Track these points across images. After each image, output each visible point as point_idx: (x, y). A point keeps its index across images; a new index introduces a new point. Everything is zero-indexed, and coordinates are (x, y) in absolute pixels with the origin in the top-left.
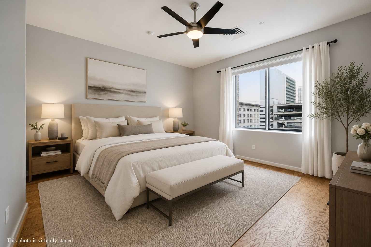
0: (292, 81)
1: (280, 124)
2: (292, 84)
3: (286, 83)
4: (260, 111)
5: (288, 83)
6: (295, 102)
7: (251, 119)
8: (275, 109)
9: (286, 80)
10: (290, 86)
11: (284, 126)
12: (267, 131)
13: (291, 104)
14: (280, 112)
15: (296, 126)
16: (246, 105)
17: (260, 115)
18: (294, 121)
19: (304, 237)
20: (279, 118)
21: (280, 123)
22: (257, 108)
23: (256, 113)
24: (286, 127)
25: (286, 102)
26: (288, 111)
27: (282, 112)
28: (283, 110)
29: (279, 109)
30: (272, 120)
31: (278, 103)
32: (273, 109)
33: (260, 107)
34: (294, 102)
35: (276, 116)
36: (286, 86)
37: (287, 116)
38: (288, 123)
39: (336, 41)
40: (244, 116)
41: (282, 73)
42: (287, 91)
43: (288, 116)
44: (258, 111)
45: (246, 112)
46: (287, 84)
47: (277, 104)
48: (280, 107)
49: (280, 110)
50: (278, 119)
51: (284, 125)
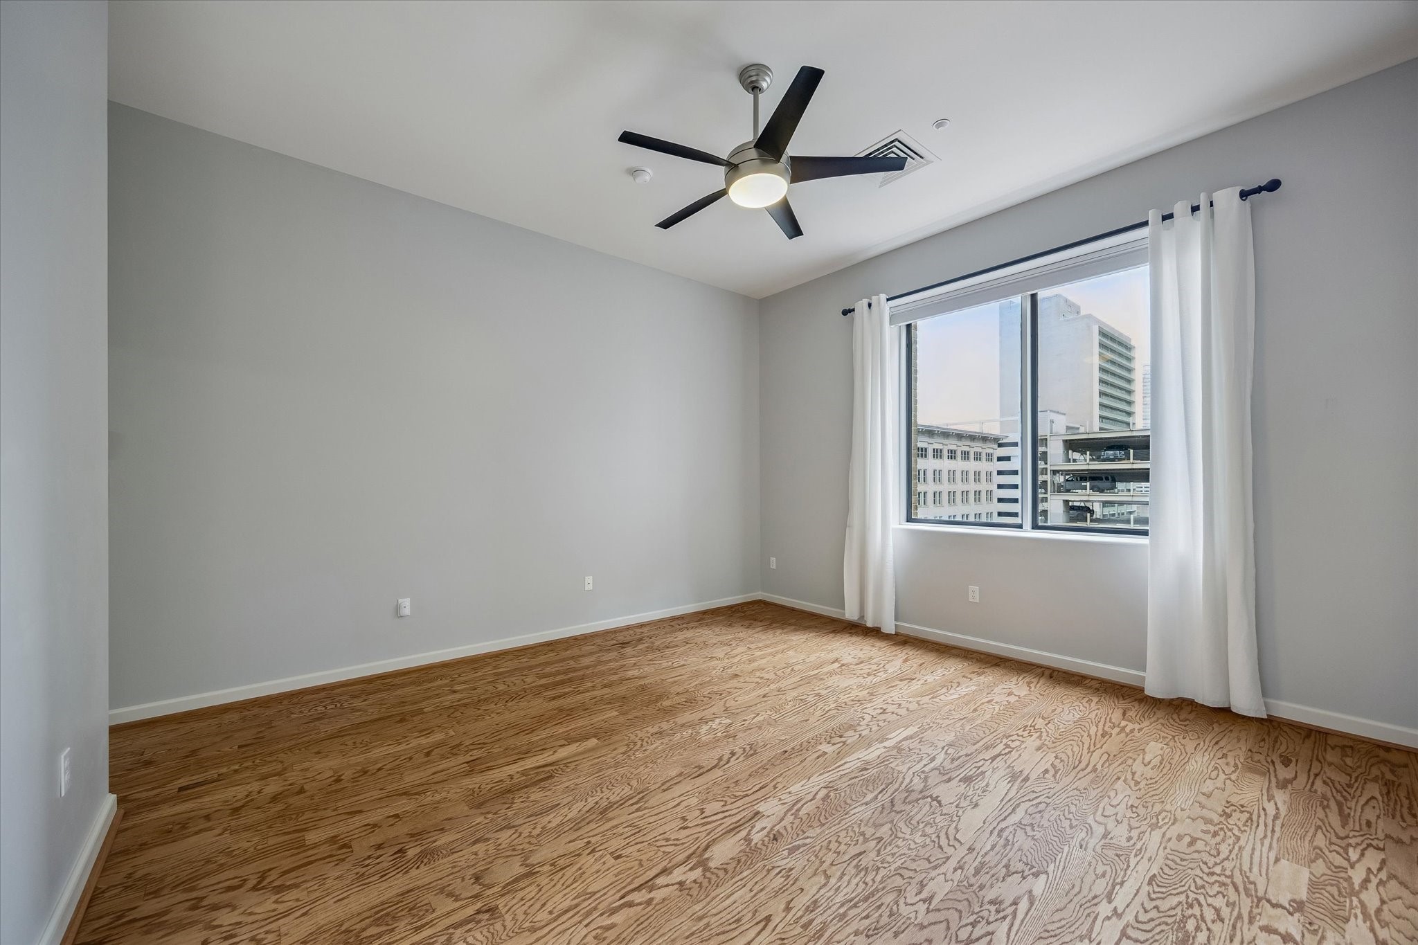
0: (1120, 344)
1: (1073, 508)
2: (1120, 355)
3: (1096, 349)
4: (1000, 459)
5: (1103, 351)
6: (1134, 424)
7: (965, 489)
8: (1055, 450)
9: (1096, 338)
10: (1113, 362)
11: (1091, 516)
12: (1028, 533)
13: (1116, 432)
14: (1074, 461)
15: (1136, 514)
16: (946, 434)
17: (1000, 473)
18: (1129, 499)
19: (1146, 912)
20: (1069, 485)
21: (1076, 504)
22: (989, 448)
23: (984, 466)
24: (1098, 520)
25: (1097, 425)
26: (1104, 460)
27: (1084, 462)
28: (1088, 456)
29: (1070, 451)
30: (1046, 493)
31: (1068, 428)
32: (1048, 450)
33: (1000, 445)
34: (1128, 424)
35: (1061, 479)
36: (1096, 361)
37: (1101, 479)
38: (1106, 504)
39: (1274, 185)
40: (937, 480)
41: (1083, 313)
42: (1102, 381)
43: (1107, 479)
44: (990, 457)
45: (945, 464)
46: (1100, 354)
47: (1063, 431)
48: (1072, 445)
49: (1077, 455)
50: (1068, 491)
51: (1092, 512)
